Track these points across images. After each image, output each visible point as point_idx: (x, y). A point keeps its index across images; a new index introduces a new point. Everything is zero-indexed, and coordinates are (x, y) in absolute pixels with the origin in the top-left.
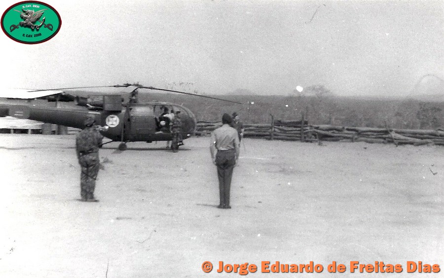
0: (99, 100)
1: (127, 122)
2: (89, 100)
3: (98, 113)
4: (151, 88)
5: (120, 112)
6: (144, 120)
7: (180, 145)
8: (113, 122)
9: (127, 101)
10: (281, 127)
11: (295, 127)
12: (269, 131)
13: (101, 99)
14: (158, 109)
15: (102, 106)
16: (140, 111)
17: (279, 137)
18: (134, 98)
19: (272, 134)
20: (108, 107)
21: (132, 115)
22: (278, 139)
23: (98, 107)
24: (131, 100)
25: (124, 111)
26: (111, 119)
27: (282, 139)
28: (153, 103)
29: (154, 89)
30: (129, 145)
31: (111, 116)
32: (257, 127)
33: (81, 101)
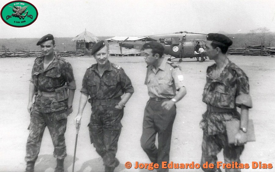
0: (169, 39)
1: (182, 49)
2: (165, 40)
3: (169, 46)
4: (192, 33)
5: (179, 44)
6: (189, 48)
7: (205, 59)
8: (176, 49)
9: (181, 39)
10: (250, 49)
11: (258, 49)
12: (244, 51)
13: (170, 39)
14: (195, 42)
15: (171, 42)
16: (187, 44)
17: (249, 54)
18: (184, 38)
19: (246, 53)
20: (174, 43)
21: (184, 46)
22: (249, 55)
23: (169, 43)
24: (183, 39)
25: (180, 44)
26: (175, 48)
27: (251, 55)
28: (193, 40)
29: (193, 33)
30: (184, 59)
31: (175, 47)
32: (238, 49)
33: (162, 40)
